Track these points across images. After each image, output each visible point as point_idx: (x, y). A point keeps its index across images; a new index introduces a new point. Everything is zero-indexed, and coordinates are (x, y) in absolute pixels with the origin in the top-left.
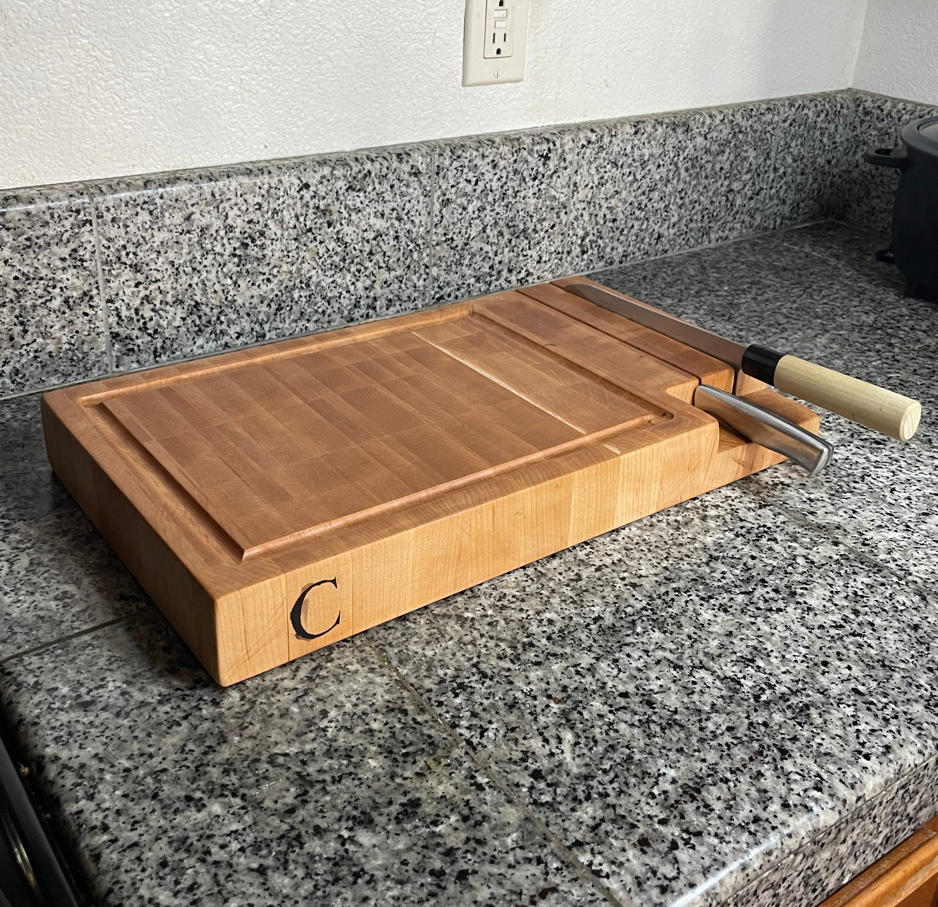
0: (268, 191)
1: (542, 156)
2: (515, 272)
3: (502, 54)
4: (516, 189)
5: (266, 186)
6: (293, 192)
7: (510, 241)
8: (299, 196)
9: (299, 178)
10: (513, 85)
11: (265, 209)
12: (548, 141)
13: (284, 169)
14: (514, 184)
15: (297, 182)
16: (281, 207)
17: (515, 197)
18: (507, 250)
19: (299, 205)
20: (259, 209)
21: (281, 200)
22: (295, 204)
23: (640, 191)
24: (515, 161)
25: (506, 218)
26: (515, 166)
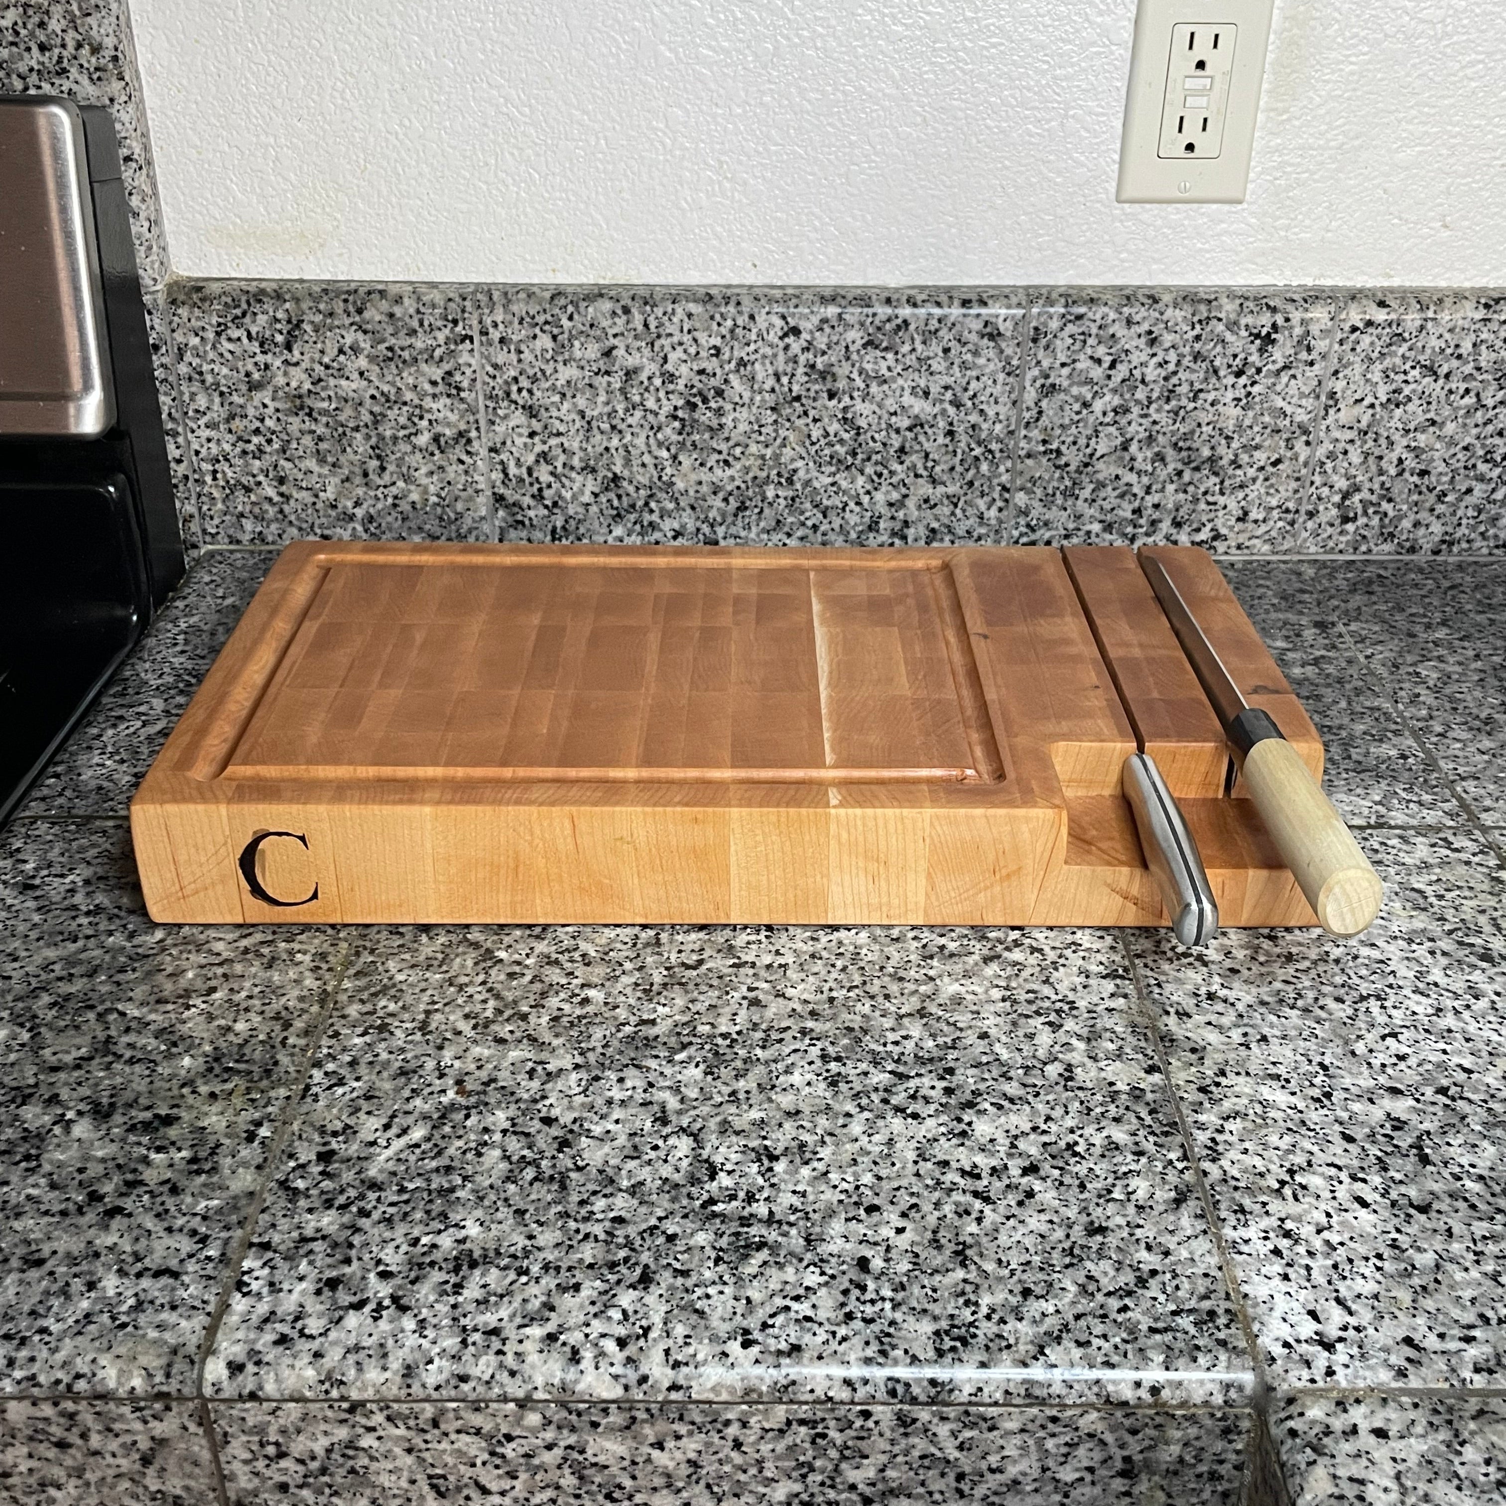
0: (732, 331)
1: (1258, 336)
2: (1186, 528)
3: (1197, 152)
4: (1197, 386)
5: (729, 323)
6: (772, 337)
7: (1179, 473)
8: (781, 345)
9: (784, 317)
10: (1226, 207)
11: (726, 357)
12: (1274, 310)
13: (763, 301)
14: (1194, 377)
15: (779, 323)
16: (752, 357)
17: (1195, 399)
18: (1171, 488)
19: (781, 357)
20: (717, 355)
21: (753, 347)
22: (775, 355)
23: (1490, 428)
24: (1198, 338)
25: (1173, 433)
26: (1197, 346)
